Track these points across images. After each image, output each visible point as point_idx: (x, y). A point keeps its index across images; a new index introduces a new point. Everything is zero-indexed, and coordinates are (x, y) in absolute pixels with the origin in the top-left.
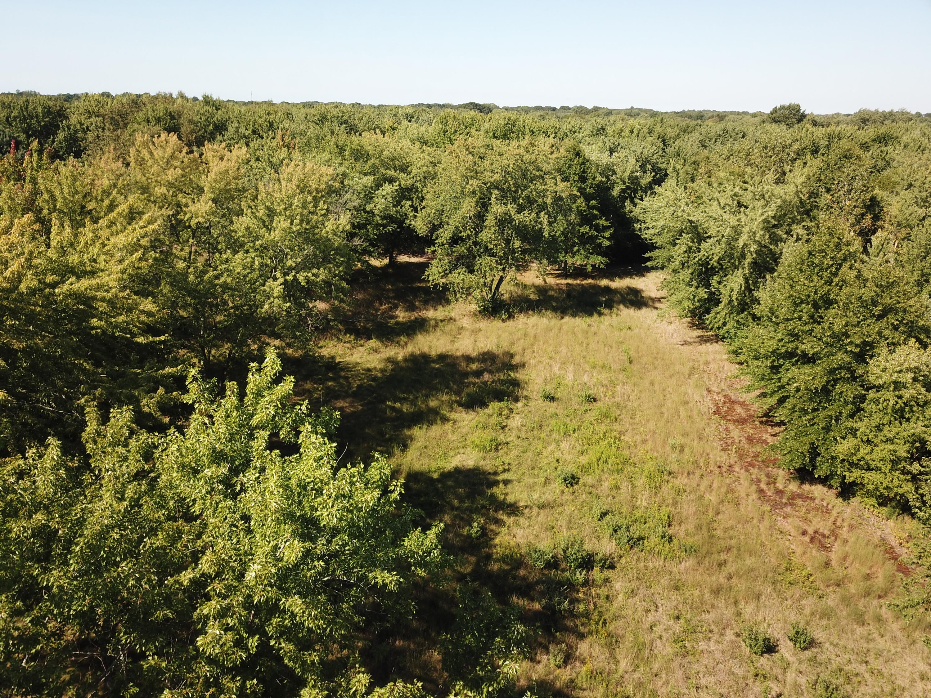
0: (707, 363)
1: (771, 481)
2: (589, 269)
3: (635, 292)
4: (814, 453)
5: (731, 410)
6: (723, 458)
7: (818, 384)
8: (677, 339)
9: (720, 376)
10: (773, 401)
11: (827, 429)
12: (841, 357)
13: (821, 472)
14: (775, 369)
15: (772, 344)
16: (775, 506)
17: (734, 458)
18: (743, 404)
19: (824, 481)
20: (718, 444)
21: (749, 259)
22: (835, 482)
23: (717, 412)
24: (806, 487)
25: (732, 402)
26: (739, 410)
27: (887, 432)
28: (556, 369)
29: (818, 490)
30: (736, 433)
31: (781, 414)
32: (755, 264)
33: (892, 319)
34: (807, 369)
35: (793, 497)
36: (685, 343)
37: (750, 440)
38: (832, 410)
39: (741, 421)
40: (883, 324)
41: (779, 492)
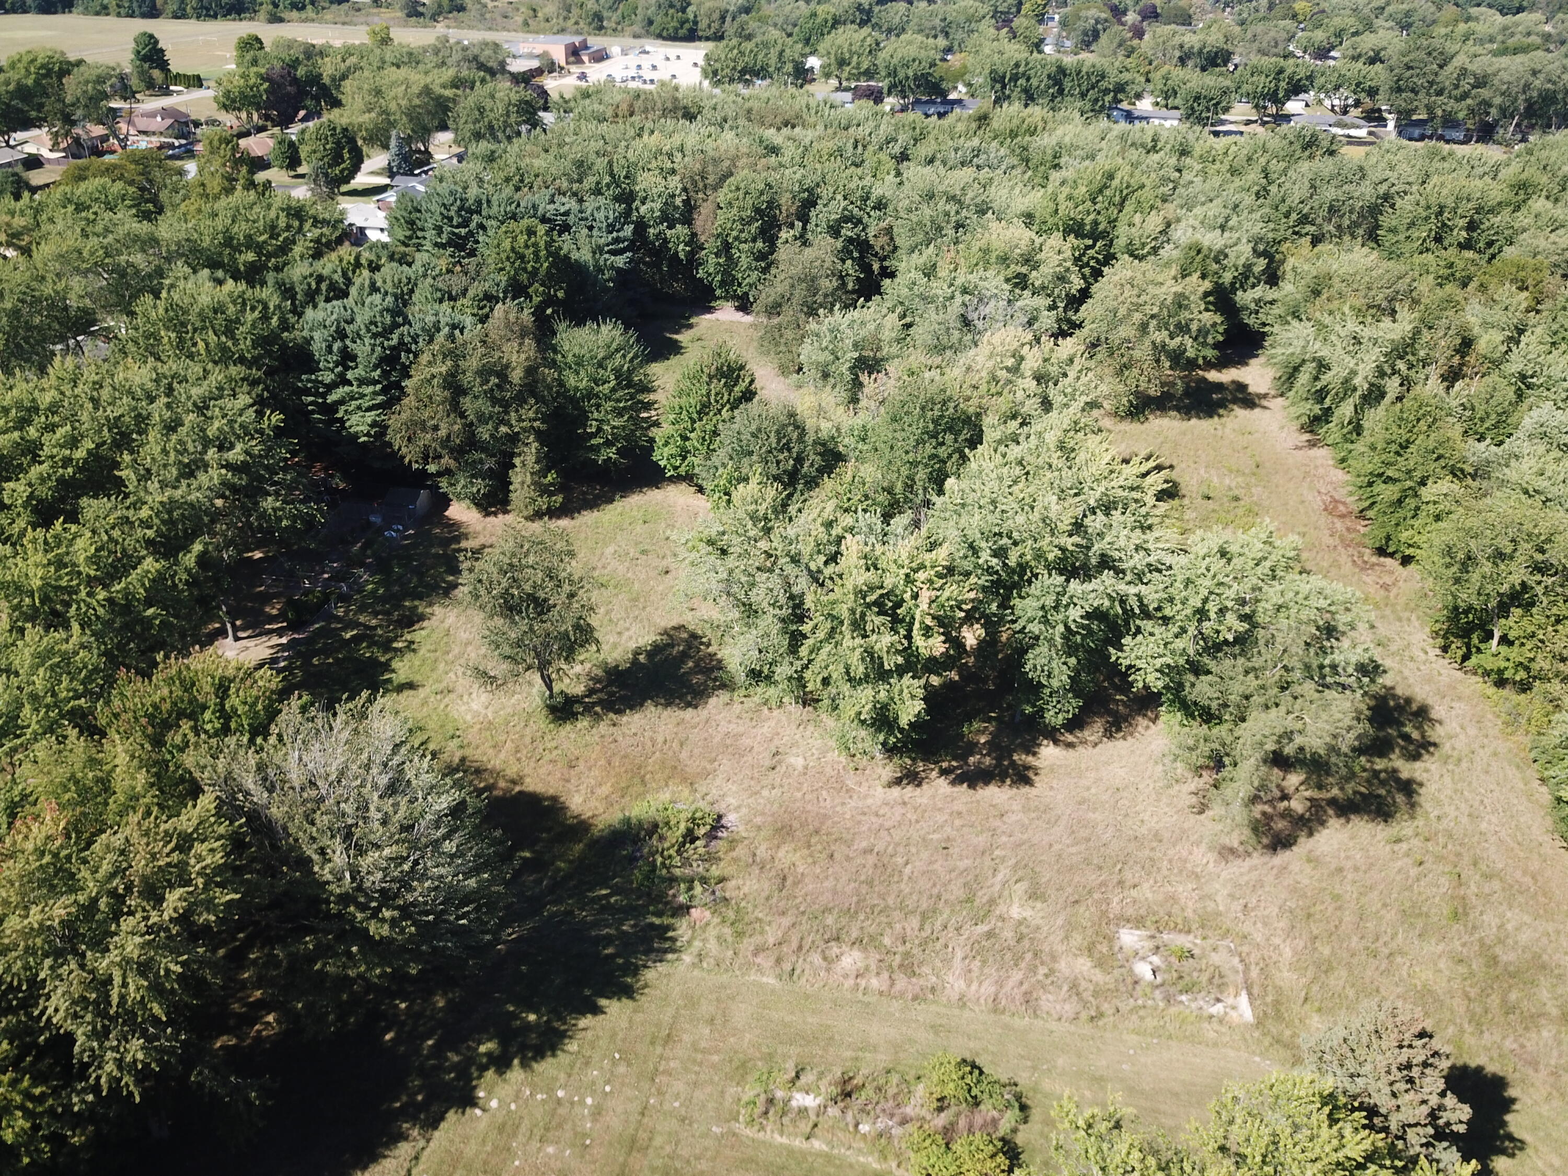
0: (1316, 467)
1: (1361, 555)
2: (1201, 361)
3: (1241, 387)
4: (1388, 538)
5: (1335, 508)
6: (1331, 541)
7: (1396, 497)
8: (1290, 443)
9: (1328, 479)
10: (1367, 503)
11: (1397, 525)
12: (1409, 483)
13: (1390, 550)
14: (1370, 484)
15: (1370, 468)
16: (1362, 569)
17: (1337, 542)
18: (1344, 503)
19: (1392, 555)
20: (1327, 532)
21: (1359, 393)
22: (1398, 556)
23: (1326, 509)
24: (1382, 559)
25: (1336, 501)
26: (1342, 508)
27: (1428, 528)
28: (1202, 471)
29: (1388, 561)
30: (1339, 525)
31: (1370, 514)
32: (1364, 397)
33: (1442, 462)
34: (1391, 487)
35: (1374, 565)
36: (1297, 448)
37: (1348, 529)
38: (1401, 513)
39: (1342, 516)
40: (1436, 464)
41: (1365, 562)
